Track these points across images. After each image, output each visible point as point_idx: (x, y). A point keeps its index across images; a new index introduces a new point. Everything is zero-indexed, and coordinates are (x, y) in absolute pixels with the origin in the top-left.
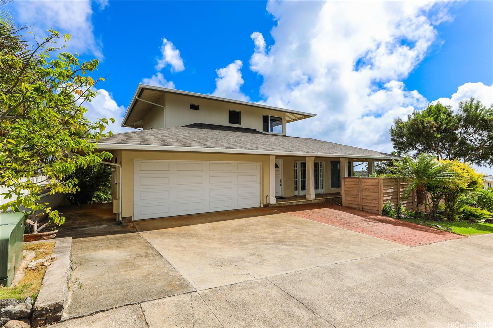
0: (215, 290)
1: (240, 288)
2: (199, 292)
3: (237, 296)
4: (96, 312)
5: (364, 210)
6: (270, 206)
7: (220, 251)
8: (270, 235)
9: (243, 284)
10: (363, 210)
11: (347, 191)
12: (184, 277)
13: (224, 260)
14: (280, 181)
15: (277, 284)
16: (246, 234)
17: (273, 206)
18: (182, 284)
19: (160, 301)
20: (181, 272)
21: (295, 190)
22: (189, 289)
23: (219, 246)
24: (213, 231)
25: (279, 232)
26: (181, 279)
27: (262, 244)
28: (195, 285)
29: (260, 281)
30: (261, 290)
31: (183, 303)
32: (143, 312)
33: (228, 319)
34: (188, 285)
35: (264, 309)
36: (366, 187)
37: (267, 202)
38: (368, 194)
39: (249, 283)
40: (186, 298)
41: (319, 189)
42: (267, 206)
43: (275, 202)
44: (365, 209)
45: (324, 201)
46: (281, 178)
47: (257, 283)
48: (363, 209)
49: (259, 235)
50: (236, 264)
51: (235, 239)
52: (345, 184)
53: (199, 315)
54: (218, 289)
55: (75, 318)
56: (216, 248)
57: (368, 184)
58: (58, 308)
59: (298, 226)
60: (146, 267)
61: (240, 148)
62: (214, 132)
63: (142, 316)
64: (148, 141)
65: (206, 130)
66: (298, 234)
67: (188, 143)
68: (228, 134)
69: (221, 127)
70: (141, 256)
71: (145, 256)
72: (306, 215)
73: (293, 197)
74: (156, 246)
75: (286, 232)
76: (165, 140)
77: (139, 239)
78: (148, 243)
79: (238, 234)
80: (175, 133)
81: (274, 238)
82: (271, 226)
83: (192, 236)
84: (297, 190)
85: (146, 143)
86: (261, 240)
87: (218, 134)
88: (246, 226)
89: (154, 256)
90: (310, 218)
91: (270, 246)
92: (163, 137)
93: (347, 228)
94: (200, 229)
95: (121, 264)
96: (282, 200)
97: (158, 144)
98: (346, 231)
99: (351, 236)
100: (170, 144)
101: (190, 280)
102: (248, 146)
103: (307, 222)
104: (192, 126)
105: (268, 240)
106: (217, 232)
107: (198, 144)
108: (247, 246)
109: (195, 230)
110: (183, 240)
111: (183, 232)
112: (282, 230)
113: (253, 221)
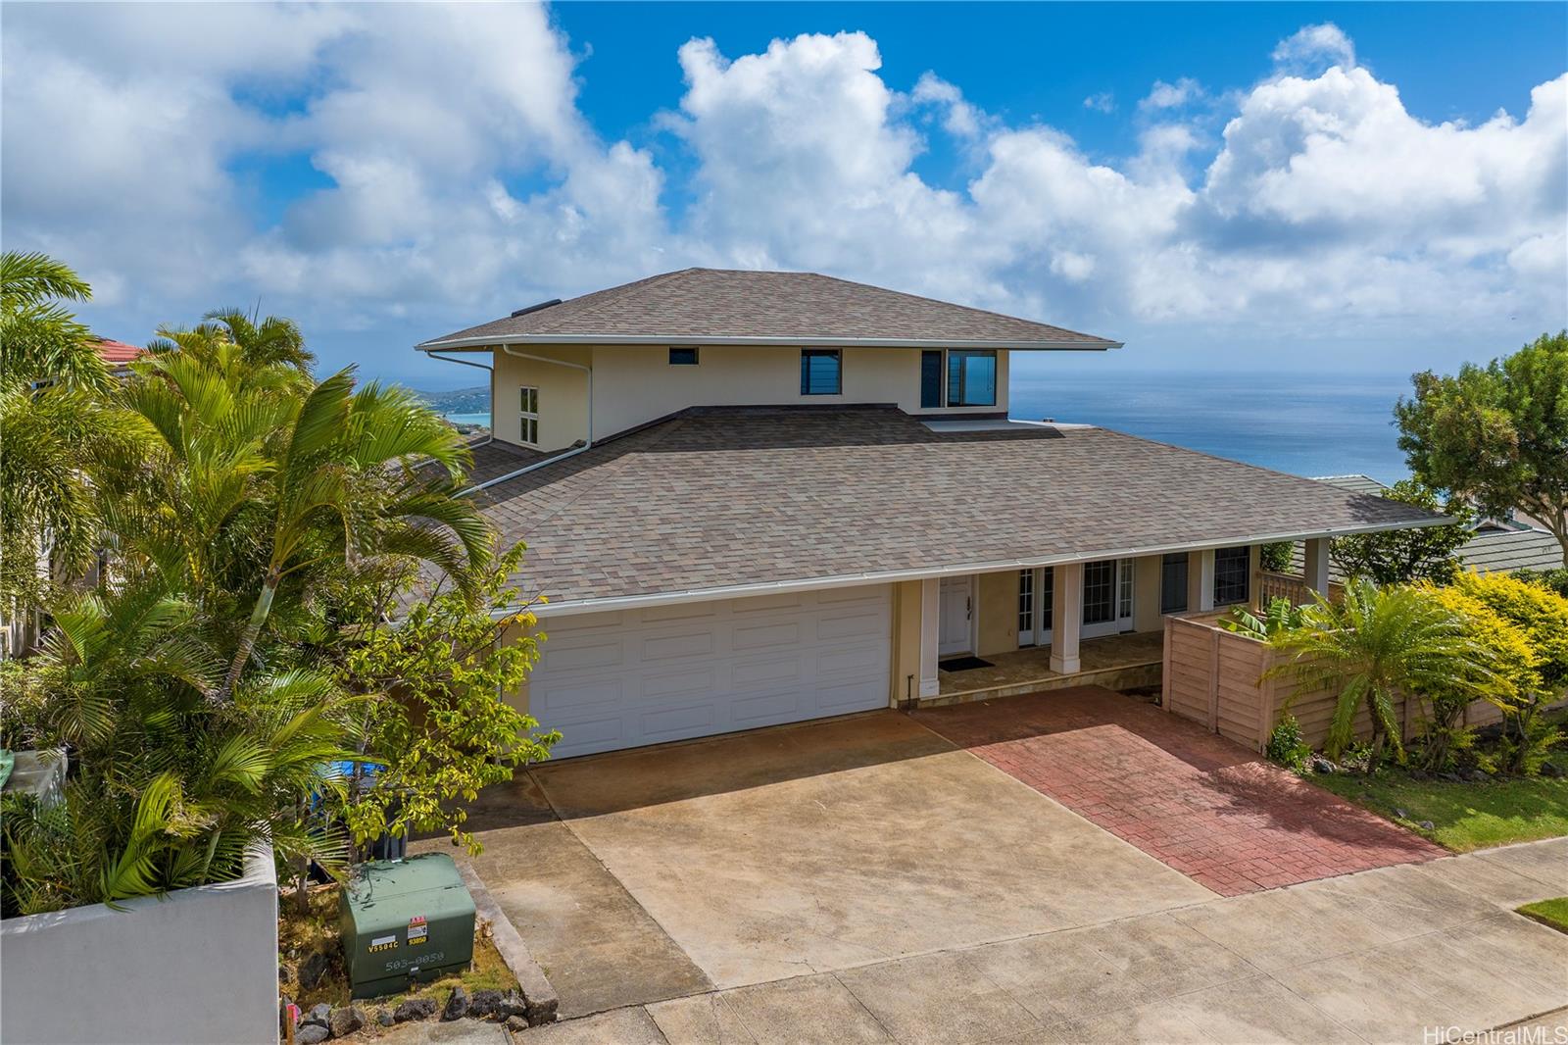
0: (746, 990)
1: (786, 988)
2: (724, 993)
3: (780, 1002)
4: (593, 1014)
5: (1221, 732)
6: (919, 705)
7: (758, 897)
8: (886, 840)
9: (792, 982)
10: (1218, 733)
11: (1178, 663)
12: (695, 962)
13: (764, 925)
14: (969, 605)
15: (848, 986)
16: (825, 835)
17: (930, 704)
18: (694, 977)
19: (669, 1003)
20: (689, 952)
21: (1021, 629)
22: (708, 986)
23: (754, 877)
24: (742, 817)
25: (912, 830)
26: (691, 967)
27: (856, 874)
28: (716, 982)
29: (820, 977)
30: (820, 992)
31: (702, 1007)
32: (652, 1017)
33: (763, 1034)
34: (705, 981)
35: (815, 1024)
36: (1229, 663)
37: (909, 695)
38: (1233, 686)
39: (802, 979)
40: (703, 1001)
41: (1114, 620)
42: (910, 706)
43: (937, 693)
44: (1224, 730)
45: (1115, 678)
46: (970, 594)
47: (816, 981)
48: (1217, 728)
49: (858, 837)
50: (785, 936)
51: (795, 851)
52: (1172, 641)
53: (725, 1026)
54: (751, 988)
55: (572, 1019)
56: (748, 884)
57: (1234, 655)
58: (553, 1006)
59: (973, 806)
60: (624, 935)
61: (823, 574)
62: (748, 470)
63: (652, 1023)
64: (575, 578)
65: (723, 459)
66: (959, 839)
67: (680, 569)
68: (792, 473)
69: (773, 412)
70: (601, 905)
71: (611, 906)
72: (1019, 754)
73: (1013, 653)
74: (617, 873)
75: (929, 828)
76: (617, 563)
77: (570, 843)
78: (597, 860)
79: (804, 833)
80: (635, 510)
81: (893, 852)
82: (897, 803)
83: (692, 835)
84: (1029, 628)
85: (573, 590)
86: (858, 859)
87: (760, 476)
88: (830, 799)
89: (628, 905)
90: (1022, 773)
91: (874, 880)
92: (605, 542)
93: (1103, 822)
94: (707, 808)
95: (575, 926)
96: (964, 677)
97: (604, 588)
98: (1094, 831)
99: (1096, 852)
100: (633, 581)
101: (706, 971)
102: (847, 549)
103: (1005, 789)
104: (678, 429)
105: (875, 858)
106: (753, 822)
107: (707, 573)
108: (819, 881)
109: (696, 813)
110: (672, 849)
111: (666, 819)
112: (922, 822)
113: (855, 777)
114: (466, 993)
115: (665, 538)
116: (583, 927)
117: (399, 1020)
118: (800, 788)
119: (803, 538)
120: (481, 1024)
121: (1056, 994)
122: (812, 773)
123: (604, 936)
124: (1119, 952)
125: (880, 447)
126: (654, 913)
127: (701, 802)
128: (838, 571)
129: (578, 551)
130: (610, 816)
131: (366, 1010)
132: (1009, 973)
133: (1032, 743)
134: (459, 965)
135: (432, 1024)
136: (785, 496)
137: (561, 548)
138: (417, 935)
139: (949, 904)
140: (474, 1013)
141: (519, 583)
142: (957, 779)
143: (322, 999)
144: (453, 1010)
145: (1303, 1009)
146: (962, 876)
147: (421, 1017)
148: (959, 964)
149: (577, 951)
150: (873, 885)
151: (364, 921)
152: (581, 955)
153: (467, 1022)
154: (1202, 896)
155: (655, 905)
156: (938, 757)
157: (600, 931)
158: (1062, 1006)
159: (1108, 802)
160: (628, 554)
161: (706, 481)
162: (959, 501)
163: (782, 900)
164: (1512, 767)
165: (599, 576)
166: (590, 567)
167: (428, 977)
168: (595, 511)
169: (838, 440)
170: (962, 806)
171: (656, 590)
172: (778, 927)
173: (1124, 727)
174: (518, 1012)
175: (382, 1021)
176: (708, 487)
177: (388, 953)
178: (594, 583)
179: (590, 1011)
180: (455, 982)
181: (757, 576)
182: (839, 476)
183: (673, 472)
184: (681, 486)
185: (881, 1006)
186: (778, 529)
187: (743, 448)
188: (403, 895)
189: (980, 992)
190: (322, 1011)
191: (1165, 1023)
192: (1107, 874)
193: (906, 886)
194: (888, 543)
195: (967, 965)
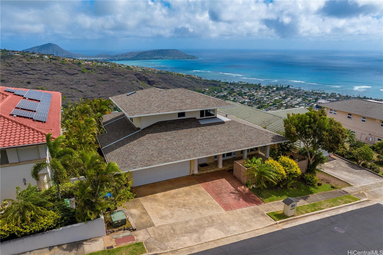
0: (159, 226)
1: (164, 226)
2: (156, 226)
3: (162, 228)
6: (195, 175)
7: (163, 212)
8: (183, 201)
11: (236, 169)
12: (153, 222)
13: (163, 216)
15: (171, 225)
16: (175, 200)
19: (149, 228)
20: (153, 221)
21: (215, 158)
23: (163, 208)
25: (187, 199)
27: (177, 207)
29: (168, 224)
30: (168, 226)
31: (153, 228)
35: (166, 230)
36: (242, 170)
37: (193, 173)
38: (242, 174)
39: (166, 224)
42: (193, 175)
43: (197, 172)
45: (229, 168)
49: (179, 201)
50: (165, 218)
51: (170, 203)
52: (235, 165)
53: (156, 231)
55: (138, 230)
58: (136, 229)
59: (197, 195)
60: (145, 218)
61: (176, 160)
62: (167, 137)
63: (147, 231)
64: (138, 164)
65: (163, 134)
66: (193, 201)
67: (154, 161)
68: (174, 137)
69: (173, 121)
70: (143, 213)
71: (144, 213)
72: (207, 185)
73: (213, 162)
74: (145, 208)
75: (189, 199)
76: (144, 160)
77: (139, 202)
78: (143, 205)
79: (172, 200)
80: (148, 148)
81: (183, 203)
82: (186, 195)
83: (156, 200)
84: (216, 158)
85: (138, 166)
86: (178, 205)
87: (169, 139)
88: (177, 194)
89: (146, 213)
90: (206, 189)
91: (179, 208)
92: (143, 156)
93: (215, 198)
94: (159, 195)
95: (139, 217)
96: (203, 168)
97: (142, 165)
98: (213, 200)
99: (212, 204)
100: (147, 164)
101: (154, 223)
102: (181, 155)
103: (203, 192)
104: (156, 127)
105: (181, 204)
106: (165, 198)
107: (158, 161)
108: (172, 209)
109: (157, 196)
110: (153, 203)
111: (153, 197)
112: (189, 198)
113: (181, 189)
114: (126, 228)
115: (152, 154)
116: (140, 217)
117: (119, 231)
118: (173, 191)
119: (174, 153)
120: (128, 231)
121: (197, 226)
122: (175, 189)
123: (143, 218)
124: (207, 220)
125: (190, 129)
126: (149, 214)
127: (158, 194)
128: (179, 160)
129: (139, 158)
130: (145, 197)
131: (115, 230)
132: (191, 224)
133: (210, 183)
134: (125, 224)
135: (122, 231)
136: (172, 143)
137: (136, 157)
138: (120, 221)
139: (188, 212)
140: (127, 230)
141: (130, 165)
142: (196, 190)
143: (110, 229)
144: (124, 230)
145: (227, 229)
146: (192, 208)
147: (121, 230)
148: (186, 222)
149: (139, 220)
150: (179, 209)
151: (114, 220)
152: (139, 221)
153: (126, 231)
154: (223, 211)
155: (149, 213)
156: (195, 185)
157: (142, 217)
158: (197, 228)
159: (217, 194)
160: (146, 158)
161: (160, 140)
162: (202, 142)
163: (167, 212)
164: (285, 186)
165: (142, 163)
166: (141, 161)
167: (121, 225)
168: (141, 149)
169: (183, 128)
170: (196, 195)
171: (150, 165)
172: (165, 216)
173: (225, 179)
174: (132, 230)
175: (117, 231)
176: (160, 142)
177: (116, 224)
178: (141, 164)
179: (140, 229)
180: (124, 226)
181: (166, 162)
182: (182, 137)
183: (154, 139)
184: (155, 142)
185: (174, 228)
186: (170, 151)
187: (167, 131)
188: (118, 217)
189: (187, 226)
190: (110, 230)
191: (209, 230)
192: (212, 207)
193: (183, 209)
194: (188, 153)
195: (187, 222)
